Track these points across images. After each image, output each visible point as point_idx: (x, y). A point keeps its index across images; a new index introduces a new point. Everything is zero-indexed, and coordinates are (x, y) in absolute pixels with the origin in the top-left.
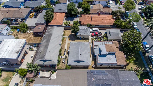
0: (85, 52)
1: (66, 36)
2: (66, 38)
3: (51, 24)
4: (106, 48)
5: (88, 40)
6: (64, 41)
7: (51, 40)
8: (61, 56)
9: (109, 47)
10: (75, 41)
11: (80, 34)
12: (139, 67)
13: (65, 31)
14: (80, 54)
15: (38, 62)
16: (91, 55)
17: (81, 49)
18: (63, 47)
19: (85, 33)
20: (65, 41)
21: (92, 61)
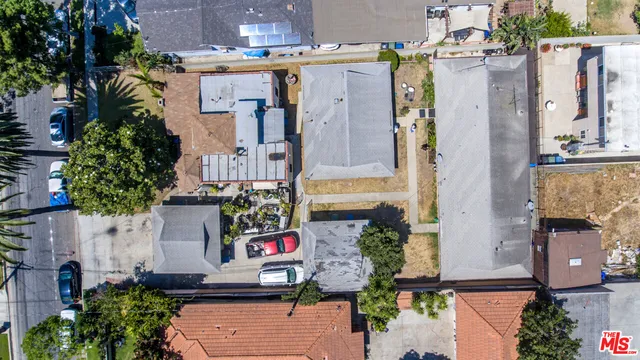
0: (326, 118)
1: (424, 234)
2: (420, 222)
3: (520, 296)
4: (233, 131)
5: (312, 212)
6: (430, 203)
7: (488, 174)
8: (427, 116)
9: (220, 136)
10: (375, 205)
11: (353, 226)
12: (121, 87)
13: (436, 272)
14: (346, 99)
15: (511, 64)
16: (298, 131)
17: (343, 127)
18: (427, 164)
19: (331, 233)
20: (421, 203)
21: (295, 106)
